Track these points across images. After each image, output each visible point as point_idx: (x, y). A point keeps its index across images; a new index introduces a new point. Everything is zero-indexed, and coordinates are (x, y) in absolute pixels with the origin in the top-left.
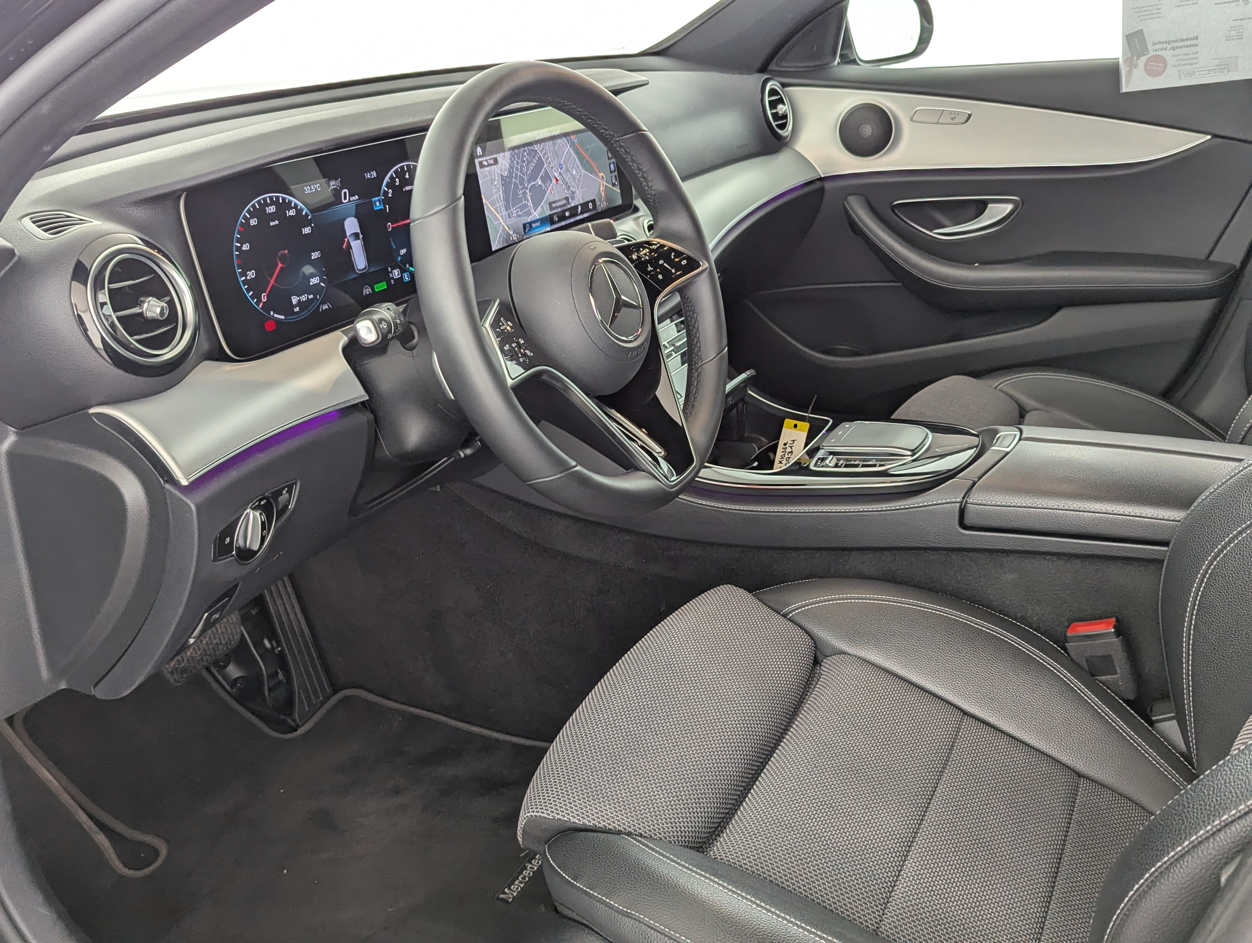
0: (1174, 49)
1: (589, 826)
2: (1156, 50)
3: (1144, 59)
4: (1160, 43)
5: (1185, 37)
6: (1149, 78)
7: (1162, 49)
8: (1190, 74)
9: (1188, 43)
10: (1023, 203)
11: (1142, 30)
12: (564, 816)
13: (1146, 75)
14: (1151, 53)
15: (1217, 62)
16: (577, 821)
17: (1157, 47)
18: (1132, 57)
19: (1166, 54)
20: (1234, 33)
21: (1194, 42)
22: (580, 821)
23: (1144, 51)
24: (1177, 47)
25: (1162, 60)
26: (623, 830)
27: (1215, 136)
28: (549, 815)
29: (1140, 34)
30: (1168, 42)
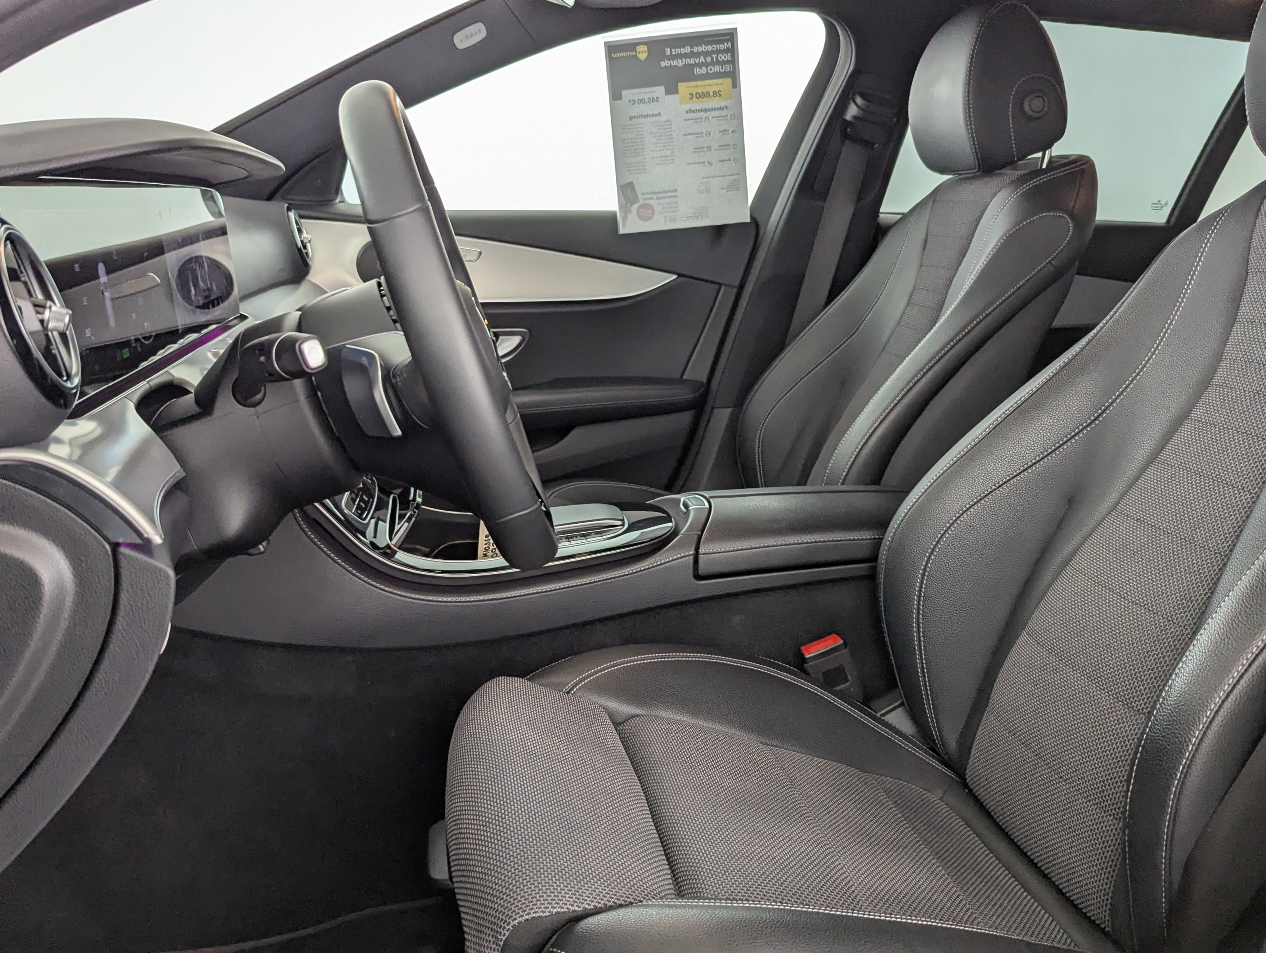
0: (659, 198)
1: (590, 909)
2: (645, 199)
3: (636, 206)
4: (647, 193)
5: (667, 189)
6: (641, 222)
7: (650, 199)
8: (673, 220)
9: (670, 194)
10: (530, 336)
11: (632, 182)
12: (561, 907)
13: (638, 219)
14: (642, 202)
15: (692, 210)
16: (576, 908)
17: (646, 196)
18: (626, 204)
19: (653, 203)
20: (703, 188)
21: (675, 194)
22: (580, 907)
23: (635, 200)
24: (662, 198)
25: (650, 207)
26: (623, 903)
27: (680, 275)
28: (544, 912)
29: (631, 185)
30: (654, 193)
